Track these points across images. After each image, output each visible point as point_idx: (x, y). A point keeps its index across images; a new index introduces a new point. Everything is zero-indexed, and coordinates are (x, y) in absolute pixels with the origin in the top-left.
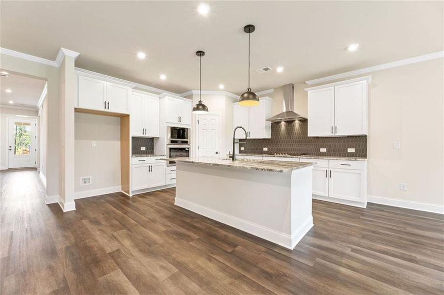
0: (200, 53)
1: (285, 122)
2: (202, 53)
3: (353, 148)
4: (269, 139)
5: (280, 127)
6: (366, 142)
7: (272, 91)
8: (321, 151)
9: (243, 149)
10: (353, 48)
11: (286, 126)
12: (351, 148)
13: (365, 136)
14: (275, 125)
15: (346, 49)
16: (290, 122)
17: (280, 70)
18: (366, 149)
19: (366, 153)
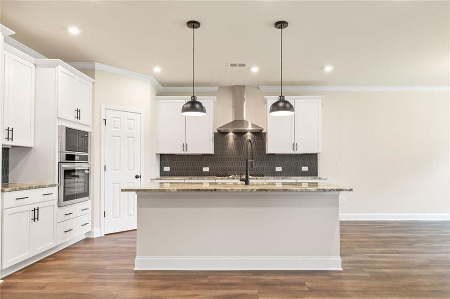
0: (193, 24)
1: (234, 133)
2: (195, 25)
3: (306, 166)
4: (211, 155)
5: (227, 139)
6: (317, 160)
7: (216, 88)
8: (276, 170)
9: (167, 169)
10: (328, 69)
11: (235, 139)
12: (304, 166)
13: (316, 155)
14: (220, 136)
15: (323, 68)
16: (240, 134)
17: (255, 69)
18: (317, 167)
19: (317, 171)
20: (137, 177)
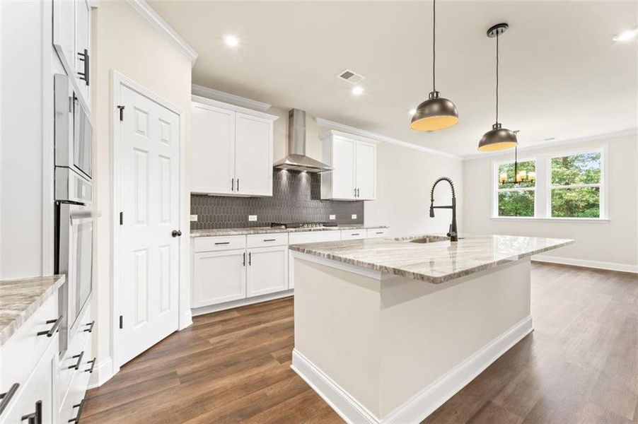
1: (288, 170)
3: (356, 214)
6: (363, 208)
8: (330, 219)
11: (289, 179)
13: (363, 202)
16: (294, 173)
18: (364, 215)
19: (364, 219)
20: (174, 234)
